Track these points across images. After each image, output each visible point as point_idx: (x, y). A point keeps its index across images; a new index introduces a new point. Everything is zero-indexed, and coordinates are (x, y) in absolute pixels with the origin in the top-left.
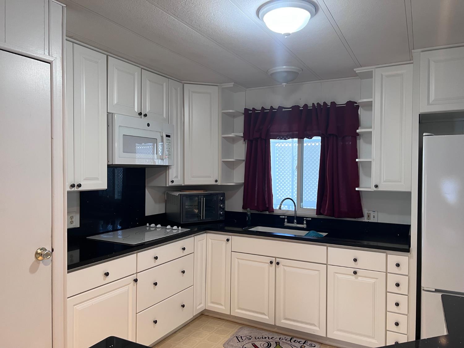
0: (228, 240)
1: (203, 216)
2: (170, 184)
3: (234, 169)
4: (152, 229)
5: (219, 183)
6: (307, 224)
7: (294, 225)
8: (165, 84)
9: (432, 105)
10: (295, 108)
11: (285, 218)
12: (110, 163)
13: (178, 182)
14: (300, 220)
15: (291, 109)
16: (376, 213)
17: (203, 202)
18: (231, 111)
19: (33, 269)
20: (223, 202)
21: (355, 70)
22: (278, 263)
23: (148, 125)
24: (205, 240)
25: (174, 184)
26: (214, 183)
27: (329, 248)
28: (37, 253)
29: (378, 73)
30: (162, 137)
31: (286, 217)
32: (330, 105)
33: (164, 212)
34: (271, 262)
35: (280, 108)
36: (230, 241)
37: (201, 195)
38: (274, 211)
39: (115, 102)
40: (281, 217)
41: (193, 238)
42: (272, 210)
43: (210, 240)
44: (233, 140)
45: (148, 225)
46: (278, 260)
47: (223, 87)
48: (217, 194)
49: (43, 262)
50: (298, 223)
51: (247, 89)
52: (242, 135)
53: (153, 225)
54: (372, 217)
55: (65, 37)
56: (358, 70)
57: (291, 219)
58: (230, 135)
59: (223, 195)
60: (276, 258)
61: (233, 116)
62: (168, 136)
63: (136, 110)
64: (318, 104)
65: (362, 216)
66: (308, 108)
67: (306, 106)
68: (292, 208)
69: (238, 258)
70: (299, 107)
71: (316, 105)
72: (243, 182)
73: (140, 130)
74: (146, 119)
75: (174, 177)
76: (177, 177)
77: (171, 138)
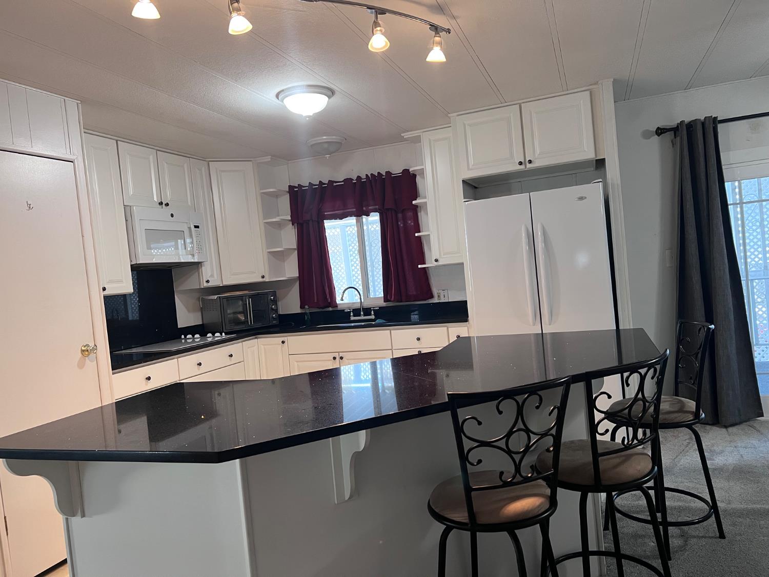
0: (283, 342)
1: (251, 321)
2: (206, 285)
3: (284, 261)
4: (188, 341)
5: (267, 279)
6: (375, 315)
7: (362, 317)
8: (185, 166)
9: (471, 169)
10: (348, 181)
11: (350, 312)
12: (134, 263)
13: (215, 282)
14: (367, 311)
15: (343, 183)
16: (446, 291)
17: (249, 303)
18: (271, 190)
19: (81, 365)
20: (275, 302)
21: (402, 135)
22: (341, 358)
23: (172, 215)
24: (256, 346)
25: (210, 284)
26: (261, 280)
27: (392, 331)
28: (83, 351)
29: (427, 137)
30: (190, 228)
31: (351, 310)
32: (384, 175)
33: (201, 323)
34: (334, 358)
35: (331, 182)
36: (286, 343)
37: (245, 295)
38: (338, 306)
39: (131, 193)
40: (346, 311)
41: (241, 344)
42: (336, 306)
43: (262, 346)
44: (279, 225)
45: (183, 337)
46: (341, 355)
47: (258, 162)
48: (267, 294)
49: (88, 359)
50: (365, 315)
51: (289, 162)
52: (290, 219)
53: (189, 336)
54: (442, 297)
55: (83, 130)
56: (406, 135)
57: (357, 312)
58: (274, 220)
59: (274, 294)
60: (339, 352)
61: (276, 195)
62: (196, 227)
63: (155, 199)
64: (372, 174)
65: (432, 297)
66: (362, 180)
67: (359, 178)
68: (357, 299)
69: (297, 362)
70: (352, 180)
71: (370, 176)
72: (298, 276)
73: (161, 220)
74: (167, 209)
75: (209, 276)
76: (213, 276)
77: (201, 229)
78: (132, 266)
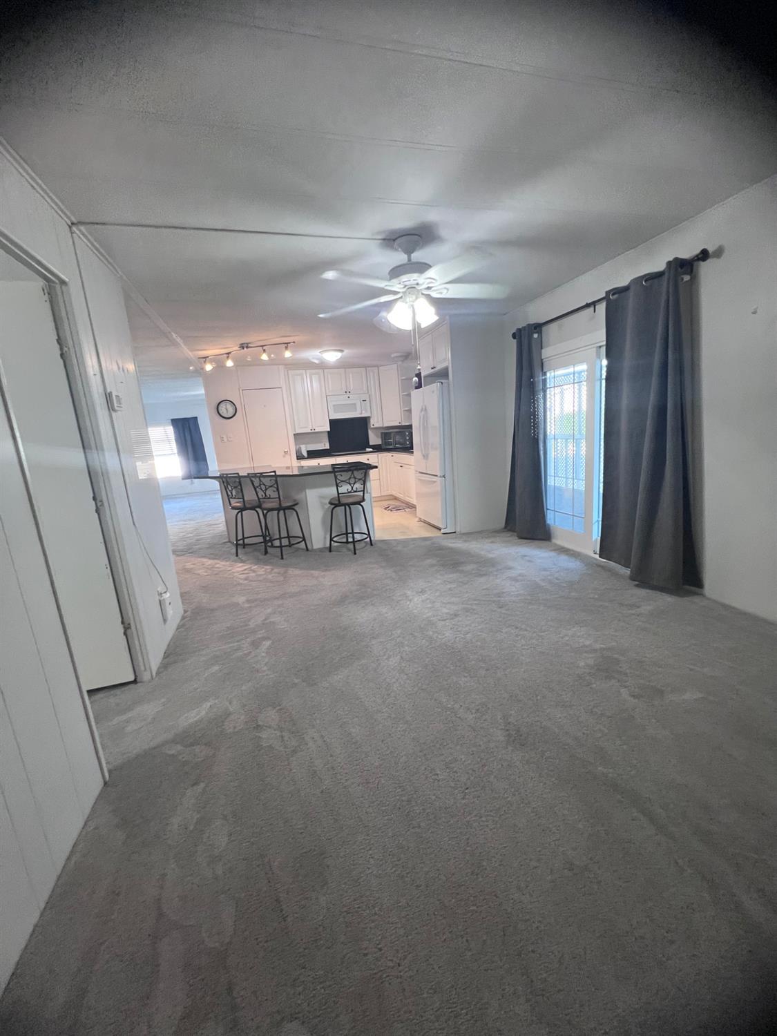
8: (363, 372)
13: (379, 425)
23: (349, 397)
25: (375, 426)
62: (364, 401)
63: (344, 390)
73: (343, 400)
74: (348, 395)
75: (375, 422)
76: (378, 422)
77: (368, 401)
78: (330, 420)
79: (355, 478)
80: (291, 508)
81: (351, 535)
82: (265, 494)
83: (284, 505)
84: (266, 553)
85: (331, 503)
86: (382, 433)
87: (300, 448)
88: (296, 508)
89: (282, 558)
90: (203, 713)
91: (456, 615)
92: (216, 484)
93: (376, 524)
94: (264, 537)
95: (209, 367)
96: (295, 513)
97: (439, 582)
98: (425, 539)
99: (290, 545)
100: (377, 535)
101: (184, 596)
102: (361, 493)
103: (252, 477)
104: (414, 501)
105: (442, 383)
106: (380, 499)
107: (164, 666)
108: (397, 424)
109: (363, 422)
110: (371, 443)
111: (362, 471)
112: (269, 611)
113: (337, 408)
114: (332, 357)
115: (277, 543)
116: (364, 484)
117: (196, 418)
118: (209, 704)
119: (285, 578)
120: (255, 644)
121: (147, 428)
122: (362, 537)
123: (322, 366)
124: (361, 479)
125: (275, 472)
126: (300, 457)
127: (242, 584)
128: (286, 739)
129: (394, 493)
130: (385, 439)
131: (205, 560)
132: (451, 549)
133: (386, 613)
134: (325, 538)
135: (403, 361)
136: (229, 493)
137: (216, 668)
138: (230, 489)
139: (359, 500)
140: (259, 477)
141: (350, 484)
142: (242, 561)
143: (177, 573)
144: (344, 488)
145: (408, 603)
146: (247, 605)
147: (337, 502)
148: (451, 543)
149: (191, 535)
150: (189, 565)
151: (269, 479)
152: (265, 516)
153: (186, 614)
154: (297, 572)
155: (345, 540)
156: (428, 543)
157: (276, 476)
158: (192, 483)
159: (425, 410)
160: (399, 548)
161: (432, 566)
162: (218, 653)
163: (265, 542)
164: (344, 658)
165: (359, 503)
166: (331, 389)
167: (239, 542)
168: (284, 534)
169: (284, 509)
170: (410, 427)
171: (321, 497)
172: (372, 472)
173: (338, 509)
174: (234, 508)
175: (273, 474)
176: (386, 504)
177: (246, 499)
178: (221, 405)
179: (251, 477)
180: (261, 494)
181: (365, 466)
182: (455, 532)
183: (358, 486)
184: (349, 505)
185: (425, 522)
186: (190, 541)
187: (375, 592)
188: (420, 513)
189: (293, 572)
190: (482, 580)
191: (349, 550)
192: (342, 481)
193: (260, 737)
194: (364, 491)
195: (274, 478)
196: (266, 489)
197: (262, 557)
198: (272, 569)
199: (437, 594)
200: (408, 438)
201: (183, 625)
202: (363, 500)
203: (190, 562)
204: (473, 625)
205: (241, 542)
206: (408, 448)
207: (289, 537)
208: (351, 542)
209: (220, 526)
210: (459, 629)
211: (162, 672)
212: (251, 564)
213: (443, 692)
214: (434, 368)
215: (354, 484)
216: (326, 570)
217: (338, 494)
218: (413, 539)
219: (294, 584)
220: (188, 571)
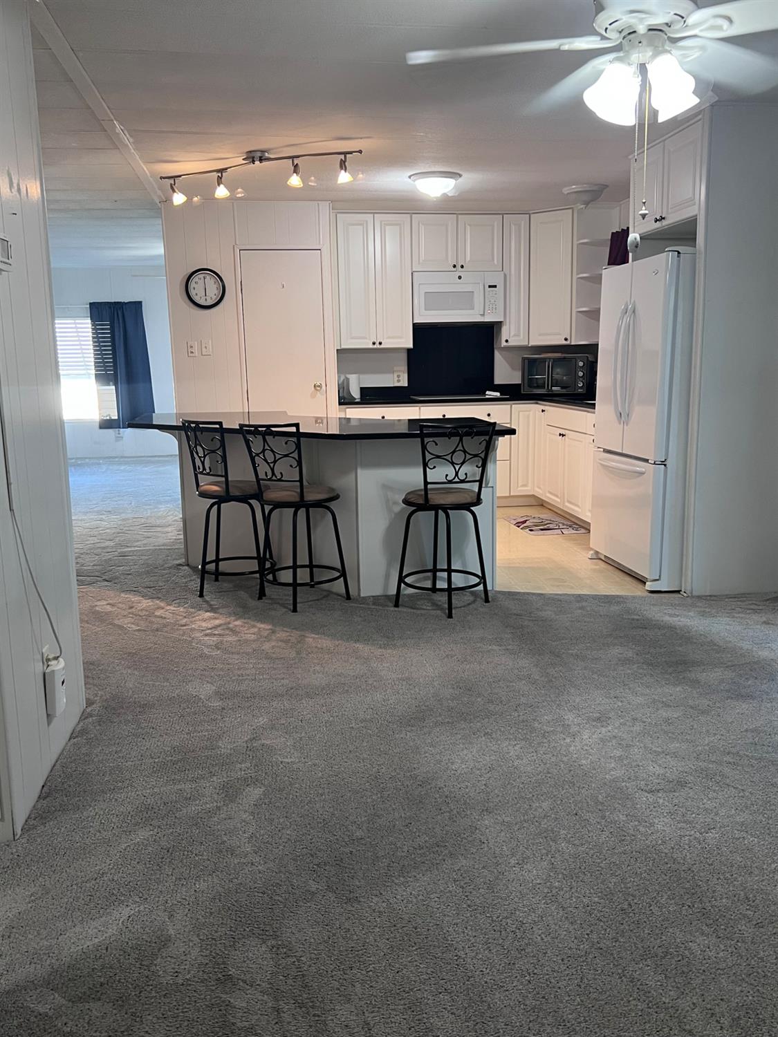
2: (505, 344)
5: (572, 342)
8: (496, 224)
13: (520, 342)
18: (586, 241)
20: (584, 368)
23: (460, 278)
25: (511, 344)
26: (565, 343)
47: (578, 208)
48: (575, 358)
59: (586, 359)
62: (492, 286)
63: (450, 263)
73: (448, 284)
74: (459, 272)
75: (511, 336)
76: (517, 335)
77: (500, 288)
78: (414, 325)
79: (465, 452)
80: (319, 504)
81: (445, 575)
82: (273, 470)
83: (311, 496)
84: (262, 594)
85: (406, 502)
86: (524, 359)
87: (348, 379)
88: (332, 505)
89: (295, 610)
90: (112, 930)
91: (682, 784)
92: (170, 444)
93: (498, 556)
94: (261, 560)
95: (179, 199)
96: (330, 515)
97: (640, 700)
98: (609, 599)
99: (313, 584)
100: (500, 581)
101: (92, 671)
102: (475, 487)
103: (249, 432)
104: (586, 516)
105: (679, 253)
106: (513, 502)
107: (39, 816)
108: (559, 341)
109: (486, 333)
110: (498, 380)
111: (482, 438)
112: (263, 720)
113: (433, 300)
114: (435, 188)
115: (286, 576)
116: (484, 466)
117: (138, 305)
118: (126, 912)
119: (298, 653)
120: (230, 792)
121: (53, 318)
122: (466, 580)
123: (407, 206)
124: (476, 456)
125: (297, 425)
126: (345, 400)
127: (208, 657)
128: (286, 1017)
129: (539, 492)
130: (530, 373)
131: (135, 598)
132: (672, 628)
133: (518, 757)
134: (387, 576)
135: (587, 203)
136: (198, 463)
137: (143, 834)
138: (201, 454)
139: (469, 500)
140: (264, 434)
141: (453, 463)
142: (212, 609)
143: (82, 621)
144: (440, 473)
145: (568, 740)
146: (216, 704)
147: (421, 501)
148: (670, 615)
149: (112, 544)
150: (102, 606)
151: (284, 439)
152: (267, 520)
153: (89, 710)
154: (326, 642)
155: (428, 584)
156: (615, 608)
157: (298, 435)
158: (119, 438)
159: (631, 312)
160: (548, 613)
161: (626, 661)
162: (150, 801)
163: (262, 571)
164: (421, 848)
165: (467, 507)
166: (422, 258)
167: (207, 567)
168: (303, 559)
169: (309, 506)
170: (592, 349)
171: (386, 487)
172: (502, 442)
173: (421, 515)
174: (204, 495)
175: (293, 429)
176: (520, 514)
177: (230, 479)
178: (195, 279)
179: (247, 432)
180: (263, 469)
181: (486, 429)
182: (678, 592)
183: (470, 470)
184: (445, 508)
185: (608, 561)
186: (108, 556)
187: (491, 707)
188: (597, 540)
189: (311, 639)
190: (744, 707)
191: (438, 607)
192: (438, 457)
193: (229, 1004)
194: (480, 481)
195: (295, 439)
196: (275, 462)
197: (253, 603)
198: (273, 632)
199: (638, 728)
200: (581, 374)
201: (83, 732)
202: (478, 502)
203: (107, 601)
204: (723, 812)
205: (212, 567)
206: (584, 396)
207: (311, 566)
208: (442, 590)
209: (169, 529)
210: (692, 817)
211: (35, 827)
212: (230, 615)
213: (649, 962)
214: (662, 218)
215: (462, 464)
216: (385, 647)
217: (426, 483)
218: (580, 598)
219: (317, 668)
220: (100, 617)
